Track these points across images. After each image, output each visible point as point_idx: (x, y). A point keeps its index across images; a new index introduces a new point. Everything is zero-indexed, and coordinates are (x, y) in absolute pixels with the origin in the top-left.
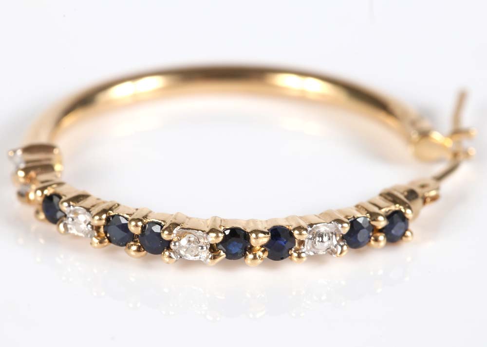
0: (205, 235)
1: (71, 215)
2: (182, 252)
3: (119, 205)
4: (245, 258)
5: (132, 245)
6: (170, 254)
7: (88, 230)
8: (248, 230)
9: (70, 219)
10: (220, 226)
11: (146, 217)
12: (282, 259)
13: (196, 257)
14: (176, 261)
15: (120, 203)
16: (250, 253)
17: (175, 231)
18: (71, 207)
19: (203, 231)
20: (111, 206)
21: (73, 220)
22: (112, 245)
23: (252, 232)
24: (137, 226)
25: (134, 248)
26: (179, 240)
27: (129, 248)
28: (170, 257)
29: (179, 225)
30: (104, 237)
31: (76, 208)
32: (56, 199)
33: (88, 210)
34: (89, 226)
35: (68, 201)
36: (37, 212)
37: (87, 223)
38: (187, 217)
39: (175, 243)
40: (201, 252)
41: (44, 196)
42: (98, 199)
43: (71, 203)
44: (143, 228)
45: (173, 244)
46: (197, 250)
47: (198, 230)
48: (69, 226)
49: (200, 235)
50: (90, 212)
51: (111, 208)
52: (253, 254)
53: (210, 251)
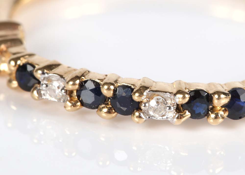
0: (172, 97)
1: (45, 82)
2: (151, 113)
3: (89, 72)
4: (208, 117)
5: (104, 107)
6: (140, 114)
7: (62, 94)
8: (211, 92)
9: (44, 86)
10: (186, 88)
11: (116, 81)
12: (240, 118)
13: (163, 117)
14: (145, 121)
15: (90, 70)
16: (212, 113)
17: (145, 94)
18: (46, 74)
19: (170, 93)
20: (83, 73)
21: (47, 86)
22: (84, 108)
23: (215, 93)
24: (109, 89)
25: (105, 110)
26: (148, 102)
27: (101, 110)
28: (140, 117)
29: (148, 88)
30: (77, 100)
31: (50, 75)
32: (29, 68)
33: (62, 76)
34: (63, 91)
35: (42, 69)
36: (10, 81)
37: (61, 88)
38: (154, 82)
39: (145, 104)
40: (169, 112)
41: (17, 66)
42: (69, 67)
43: (45, 71)
44: (115, 91)
45: (143, 105)
46: (165, 111)
47: (166, 92)
48: (42, 92)
49: (168, 97)
50: (64, 78)
51: (83, 74)
52: (215, 114)
53: (176, 112)
